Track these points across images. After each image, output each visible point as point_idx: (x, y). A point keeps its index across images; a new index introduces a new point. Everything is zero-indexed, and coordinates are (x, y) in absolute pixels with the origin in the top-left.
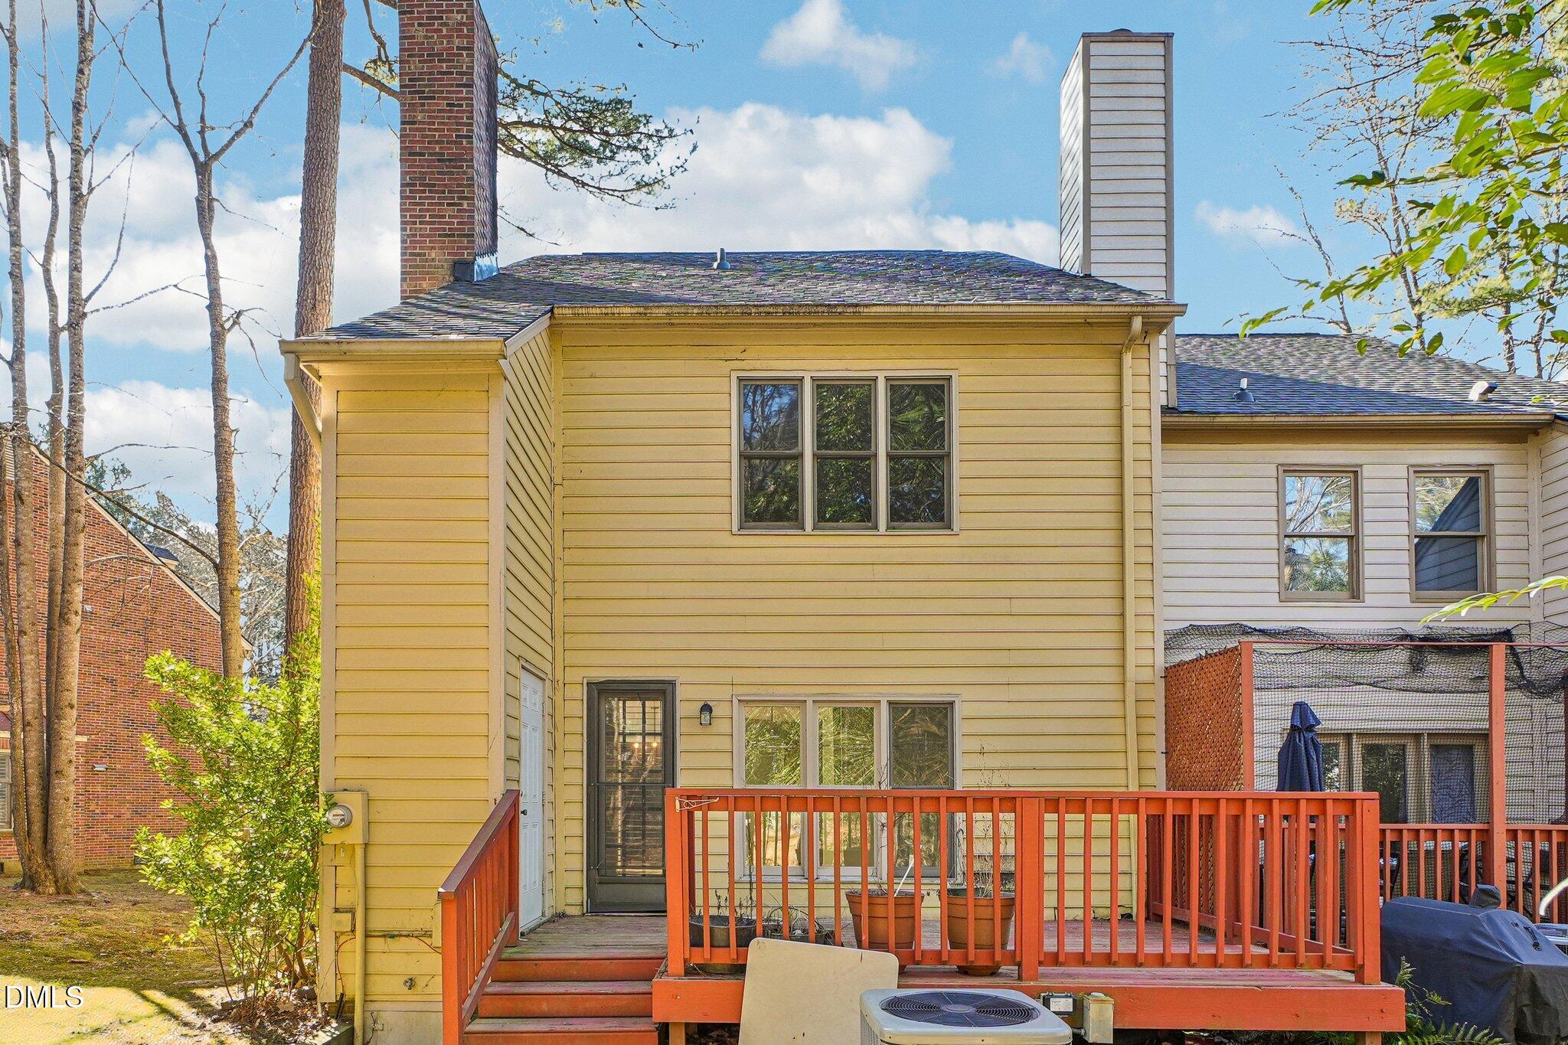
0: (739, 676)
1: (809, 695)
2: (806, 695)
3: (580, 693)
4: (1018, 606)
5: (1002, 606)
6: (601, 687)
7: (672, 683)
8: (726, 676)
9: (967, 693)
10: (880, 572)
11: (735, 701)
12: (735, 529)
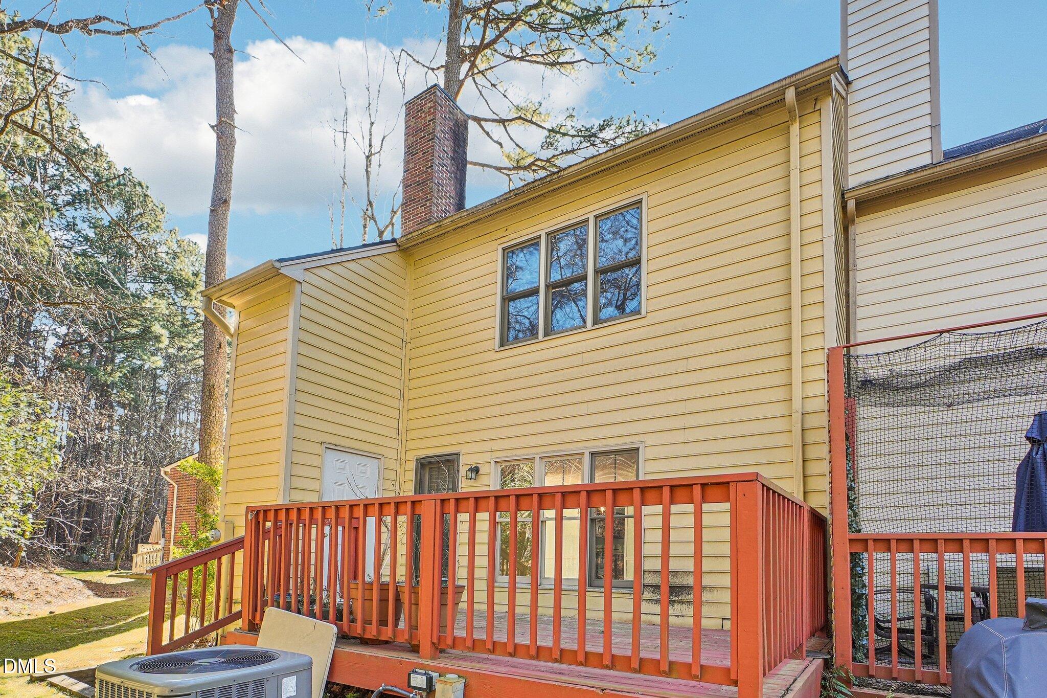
0: (496, 445)
1: (538, 454)
2: (535, 454)
3: (412, 465)
4: (693, 364)
5: (681, 366)
6: (423, 461)
7: (458, 454)
8: (487, 446)
9: (650, 440)
10: (588, 358)
11: (493, 463)
12: (497, 348)
